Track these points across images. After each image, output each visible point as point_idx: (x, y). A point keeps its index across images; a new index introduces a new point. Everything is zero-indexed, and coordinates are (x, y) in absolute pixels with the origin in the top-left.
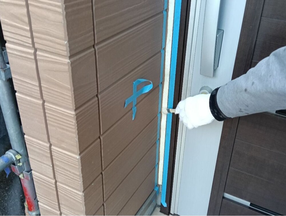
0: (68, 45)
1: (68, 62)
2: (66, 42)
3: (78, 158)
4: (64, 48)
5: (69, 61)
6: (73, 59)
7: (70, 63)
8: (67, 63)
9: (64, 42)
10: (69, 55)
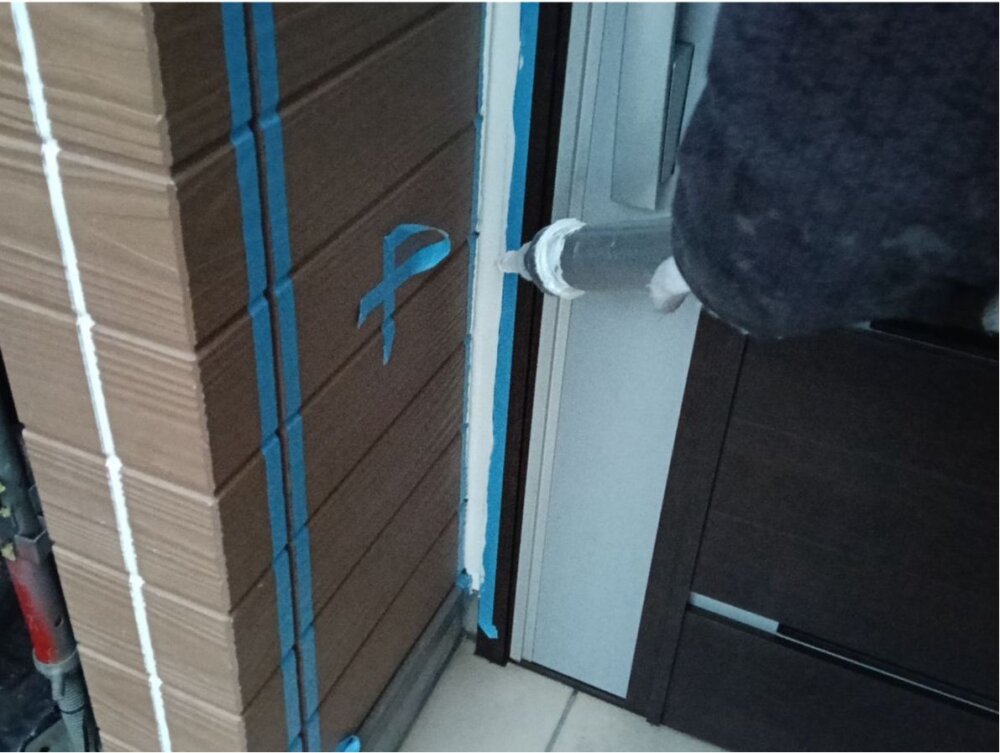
0: (166, 127)
1: (169, 188)
2: (159, 118)
3: (212, 507)
4: (155, 139)
5: (172, 183)
6: (183, 176)
7: (176, 189)
8: (164, 189)
9: (154, 116)
10: (170, 161)
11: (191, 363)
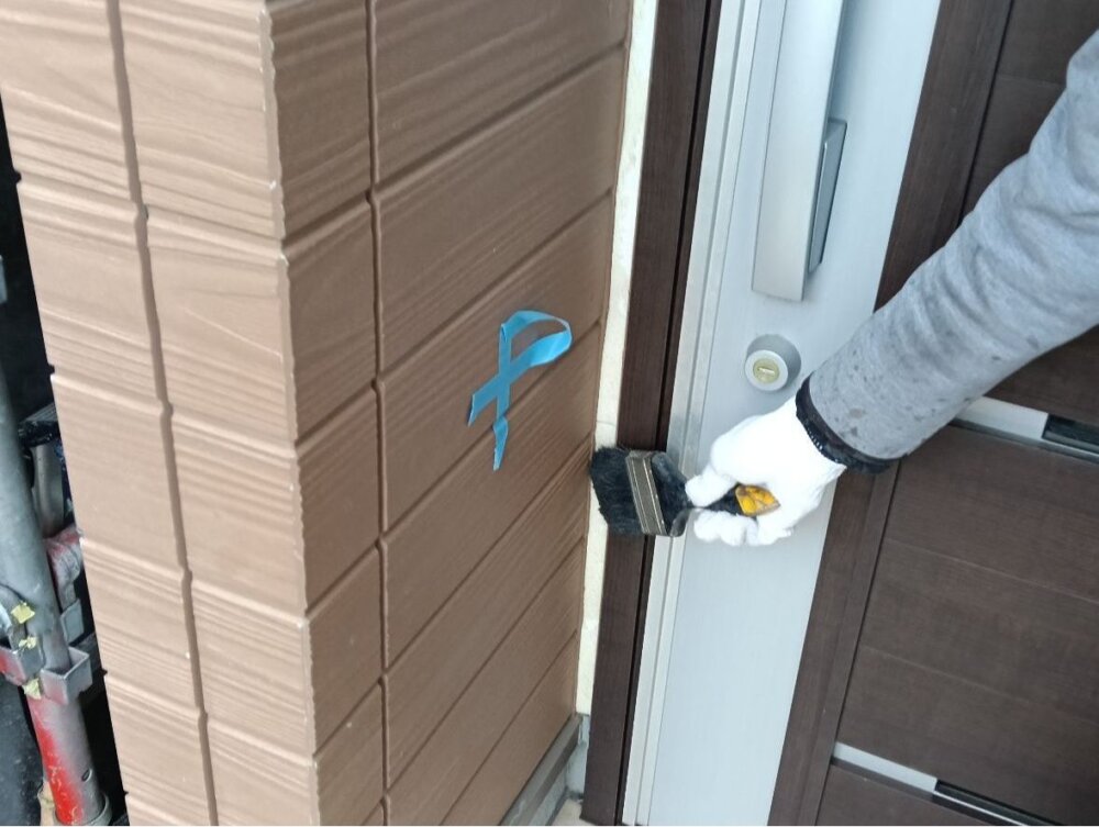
0: (281, 195)
1: (280, 262)
2: (273, 185)
3: (302, 629)
4: (267, 208)
5: (283, 257)
6: (294, 250)
7: (287, 263)
8: (274, 264)
9: (264, 183)
10: (283, 233)
11: (290, 461)
